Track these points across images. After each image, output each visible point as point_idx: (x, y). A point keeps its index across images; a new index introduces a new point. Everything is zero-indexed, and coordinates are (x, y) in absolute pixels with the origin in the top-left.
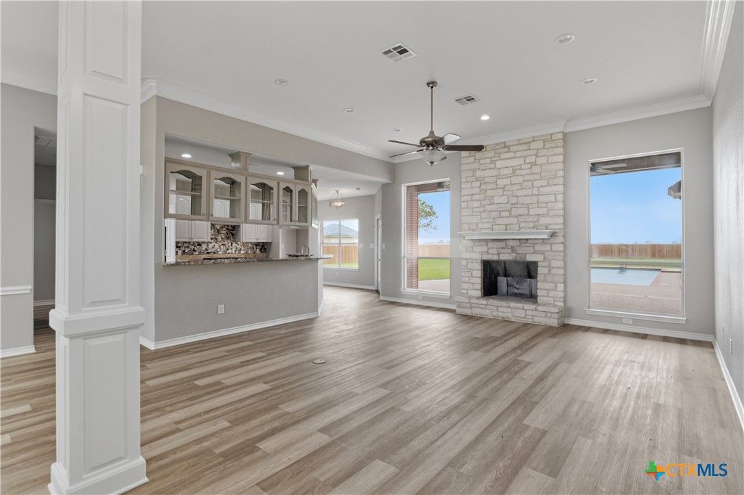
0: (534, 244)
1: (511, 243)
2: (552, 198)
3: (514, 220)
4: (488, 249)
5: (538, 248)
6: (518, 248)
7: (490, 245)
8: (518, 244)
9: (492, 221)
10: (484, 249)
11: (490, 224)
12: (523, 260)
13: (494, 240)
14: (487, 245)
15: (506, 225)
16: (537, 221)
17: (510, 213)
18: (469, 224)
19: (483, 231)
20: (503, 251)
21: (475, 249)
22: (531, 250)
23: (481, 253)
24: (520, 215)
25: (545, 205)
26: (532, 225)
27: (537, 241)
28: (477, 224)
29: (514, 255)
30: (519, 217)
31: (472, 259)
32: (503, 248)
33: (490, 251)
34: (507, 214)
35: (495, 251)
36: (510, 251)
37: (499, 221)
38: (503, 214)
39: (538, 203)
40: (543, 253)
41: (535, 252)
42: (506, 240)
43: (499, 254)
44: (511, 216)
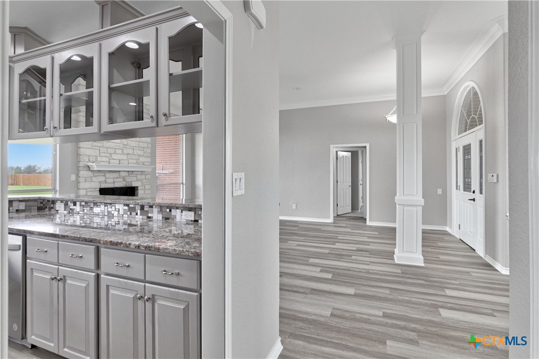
0: (136, 174)
1: (123, 174)
2: (146, 145)
3: (125, 157)
4: (106, 179)
5: (139, 177)
6: (127, 178)
7: (108, 175)
8: (127, 175)
9: (109, 155)
10: (103, 179)
11: (108, 158)
12: (130, 186)
13: (110, 171)
14: (105, 176)
15: (119, 160)
16: (139, 159)
17: (123, 152)
18: (89, 156)
19: (101, 163)
20: (117, 180)
21: (94, 179)
22: (135, 179)
23: (100, 182)
24: (128, 154)
25: (142, 149)
26: (135, 161)
27: (138, 173)
28: (96, 157)
29: (125, 183)
30: (129, 155)
31: (92, 188)
32: (117, 178)
33: (107, 180)
34: (120, 152)
35: (111, 181)
36: (121, 180)
37: (114, 156)
38: (117, 151)
39: (139, 147)
40: (141, 180)
41: (137, 180)
42: (119, 171)
43: (114, 182)
44: (123, 154)
